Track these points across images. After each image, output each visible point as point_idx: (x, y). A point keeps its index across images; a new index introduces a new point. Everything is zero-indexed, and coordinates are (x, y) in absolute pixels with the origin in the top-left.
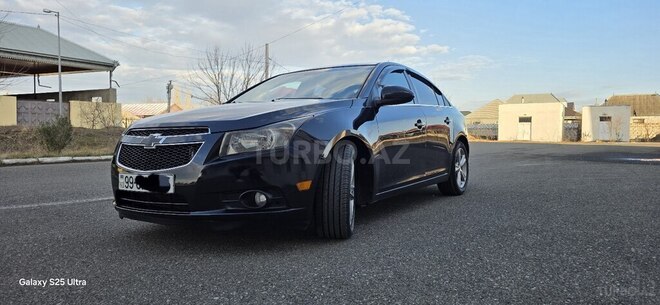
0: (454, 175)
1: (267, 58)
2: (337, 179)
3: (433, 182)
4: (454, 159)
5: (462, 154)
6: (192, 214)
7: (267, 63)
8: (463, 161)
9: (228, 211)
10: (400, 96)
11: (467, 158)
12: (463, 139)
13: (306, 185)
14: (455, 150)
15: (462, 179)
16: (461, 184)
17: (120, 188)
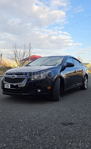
0: (84, 84)
1: (30, 47)
2: (56, 86)
3: (79, 86)
4: (84, 80)
5: (86, 79)
6: (23, 94)
7: (30, 49)
8: (86, 80)
9: (32, 94)
10: (71, 65)
11: (87, 80)
12: (86, 75)
13: (49, 88)
14: (84, 78)
15: (86, 86)
16: (86, 87)
17: (5, 87)
